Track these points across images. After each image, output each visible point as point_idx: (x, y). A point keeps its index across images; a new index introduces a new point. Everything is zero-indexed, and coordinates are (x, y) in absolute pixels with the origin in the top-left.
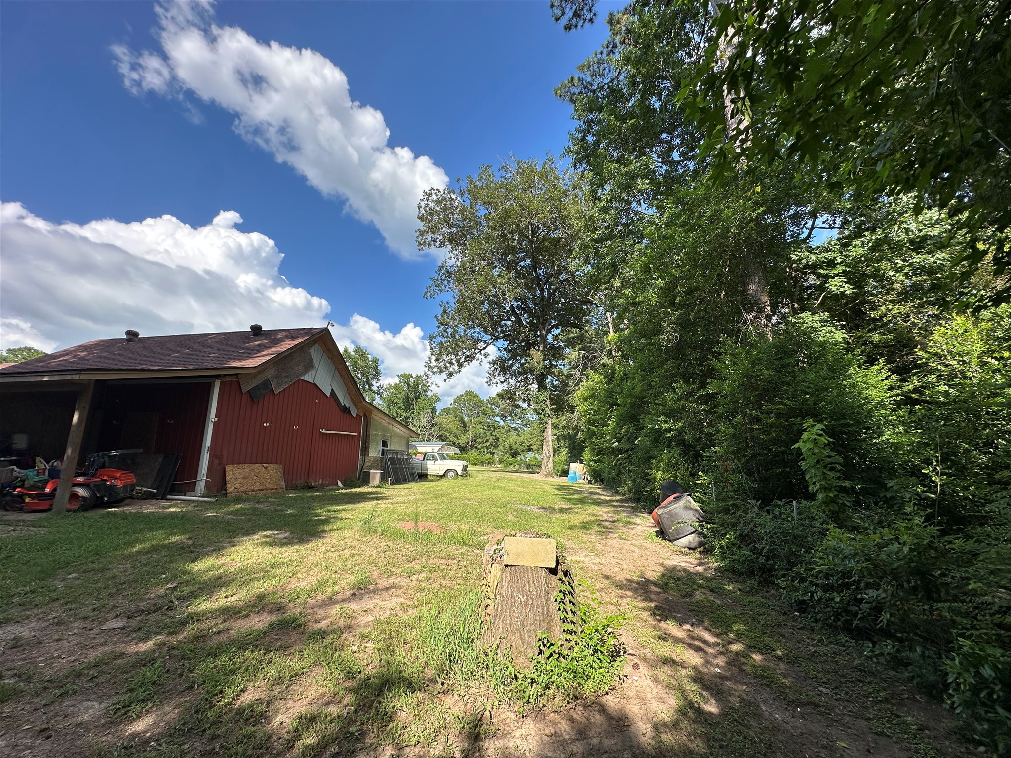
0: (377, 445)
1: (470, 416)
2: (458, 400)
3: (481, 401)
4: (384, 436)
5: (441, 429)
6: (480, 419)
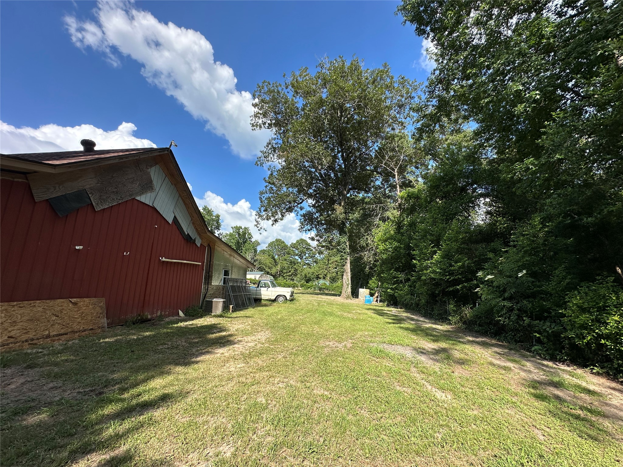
0: (219, 274)
1: (279, 256)
2: (271, 245)
3: (286, 246)
4: (226, 266)
5: (260, 263)
6: (285, 257)
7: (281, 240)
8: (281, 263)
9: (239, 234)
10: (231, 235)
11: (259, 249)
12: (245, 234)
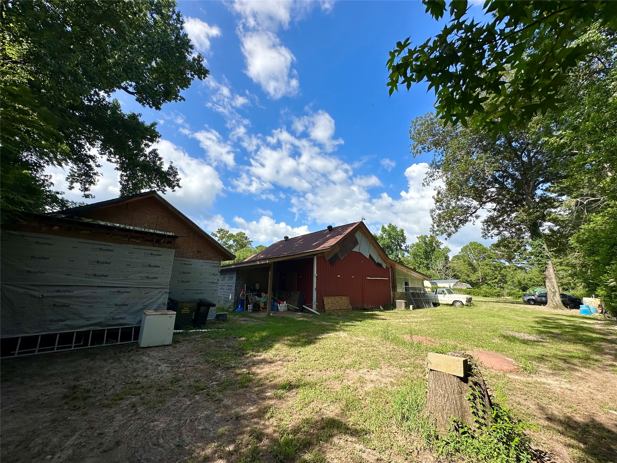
0: (401, 285)
1: (477, 260)
3: (485, 249)
4: (406, 279)
5: (454, 270)
7: (477, 243)
8: (481, 268)
9: (426, 243)
10: (418, 245)
11: (451, 256)
12: (432, 242)
